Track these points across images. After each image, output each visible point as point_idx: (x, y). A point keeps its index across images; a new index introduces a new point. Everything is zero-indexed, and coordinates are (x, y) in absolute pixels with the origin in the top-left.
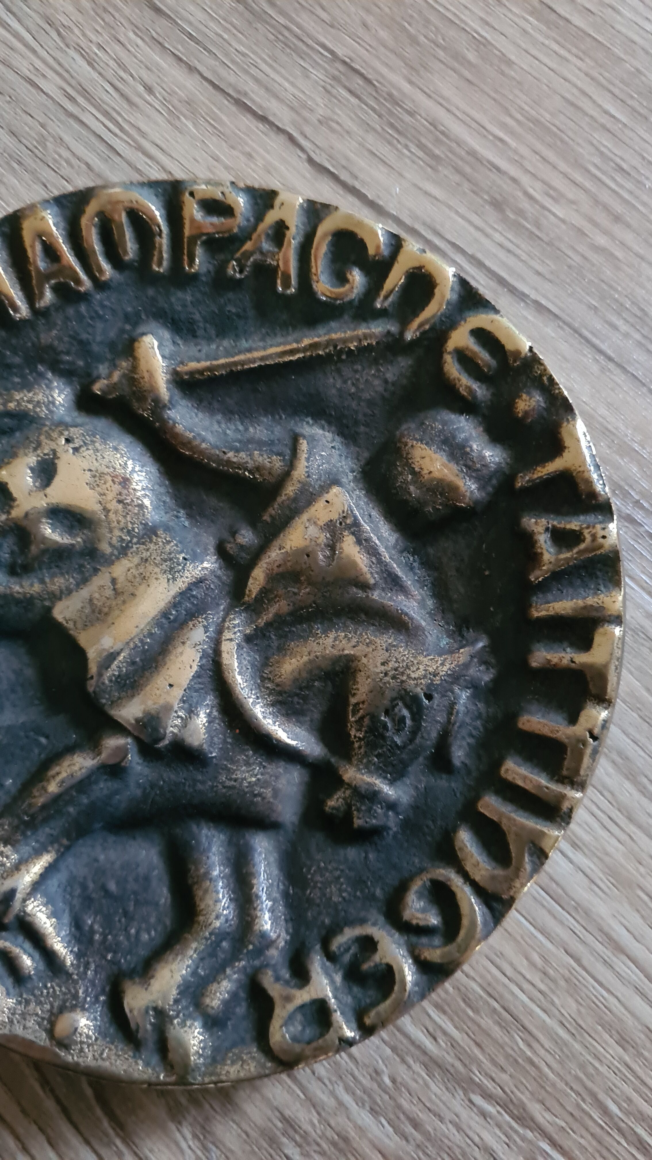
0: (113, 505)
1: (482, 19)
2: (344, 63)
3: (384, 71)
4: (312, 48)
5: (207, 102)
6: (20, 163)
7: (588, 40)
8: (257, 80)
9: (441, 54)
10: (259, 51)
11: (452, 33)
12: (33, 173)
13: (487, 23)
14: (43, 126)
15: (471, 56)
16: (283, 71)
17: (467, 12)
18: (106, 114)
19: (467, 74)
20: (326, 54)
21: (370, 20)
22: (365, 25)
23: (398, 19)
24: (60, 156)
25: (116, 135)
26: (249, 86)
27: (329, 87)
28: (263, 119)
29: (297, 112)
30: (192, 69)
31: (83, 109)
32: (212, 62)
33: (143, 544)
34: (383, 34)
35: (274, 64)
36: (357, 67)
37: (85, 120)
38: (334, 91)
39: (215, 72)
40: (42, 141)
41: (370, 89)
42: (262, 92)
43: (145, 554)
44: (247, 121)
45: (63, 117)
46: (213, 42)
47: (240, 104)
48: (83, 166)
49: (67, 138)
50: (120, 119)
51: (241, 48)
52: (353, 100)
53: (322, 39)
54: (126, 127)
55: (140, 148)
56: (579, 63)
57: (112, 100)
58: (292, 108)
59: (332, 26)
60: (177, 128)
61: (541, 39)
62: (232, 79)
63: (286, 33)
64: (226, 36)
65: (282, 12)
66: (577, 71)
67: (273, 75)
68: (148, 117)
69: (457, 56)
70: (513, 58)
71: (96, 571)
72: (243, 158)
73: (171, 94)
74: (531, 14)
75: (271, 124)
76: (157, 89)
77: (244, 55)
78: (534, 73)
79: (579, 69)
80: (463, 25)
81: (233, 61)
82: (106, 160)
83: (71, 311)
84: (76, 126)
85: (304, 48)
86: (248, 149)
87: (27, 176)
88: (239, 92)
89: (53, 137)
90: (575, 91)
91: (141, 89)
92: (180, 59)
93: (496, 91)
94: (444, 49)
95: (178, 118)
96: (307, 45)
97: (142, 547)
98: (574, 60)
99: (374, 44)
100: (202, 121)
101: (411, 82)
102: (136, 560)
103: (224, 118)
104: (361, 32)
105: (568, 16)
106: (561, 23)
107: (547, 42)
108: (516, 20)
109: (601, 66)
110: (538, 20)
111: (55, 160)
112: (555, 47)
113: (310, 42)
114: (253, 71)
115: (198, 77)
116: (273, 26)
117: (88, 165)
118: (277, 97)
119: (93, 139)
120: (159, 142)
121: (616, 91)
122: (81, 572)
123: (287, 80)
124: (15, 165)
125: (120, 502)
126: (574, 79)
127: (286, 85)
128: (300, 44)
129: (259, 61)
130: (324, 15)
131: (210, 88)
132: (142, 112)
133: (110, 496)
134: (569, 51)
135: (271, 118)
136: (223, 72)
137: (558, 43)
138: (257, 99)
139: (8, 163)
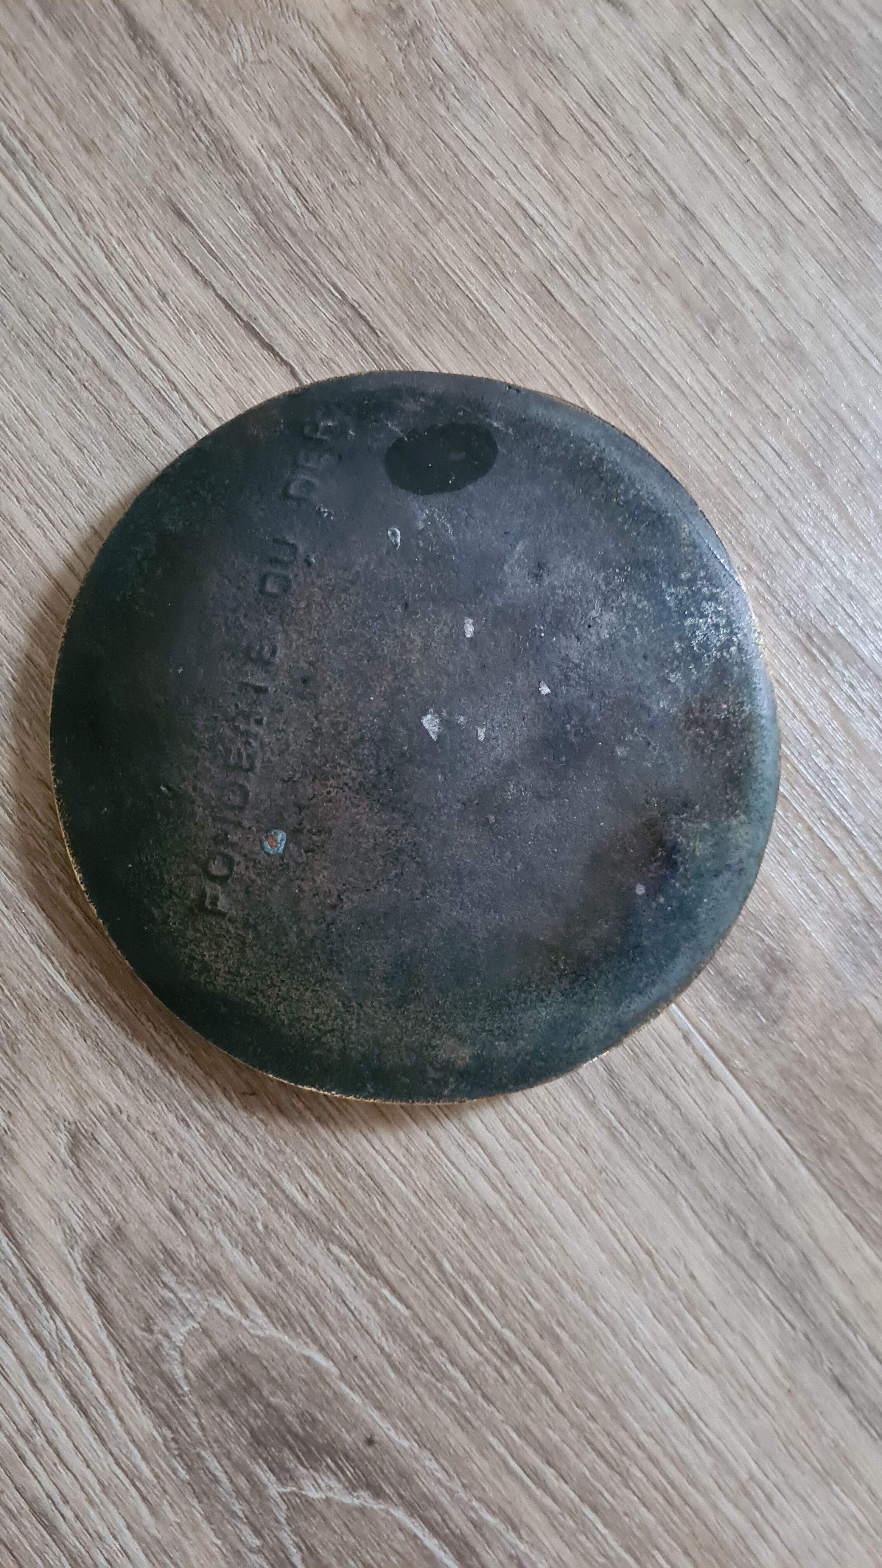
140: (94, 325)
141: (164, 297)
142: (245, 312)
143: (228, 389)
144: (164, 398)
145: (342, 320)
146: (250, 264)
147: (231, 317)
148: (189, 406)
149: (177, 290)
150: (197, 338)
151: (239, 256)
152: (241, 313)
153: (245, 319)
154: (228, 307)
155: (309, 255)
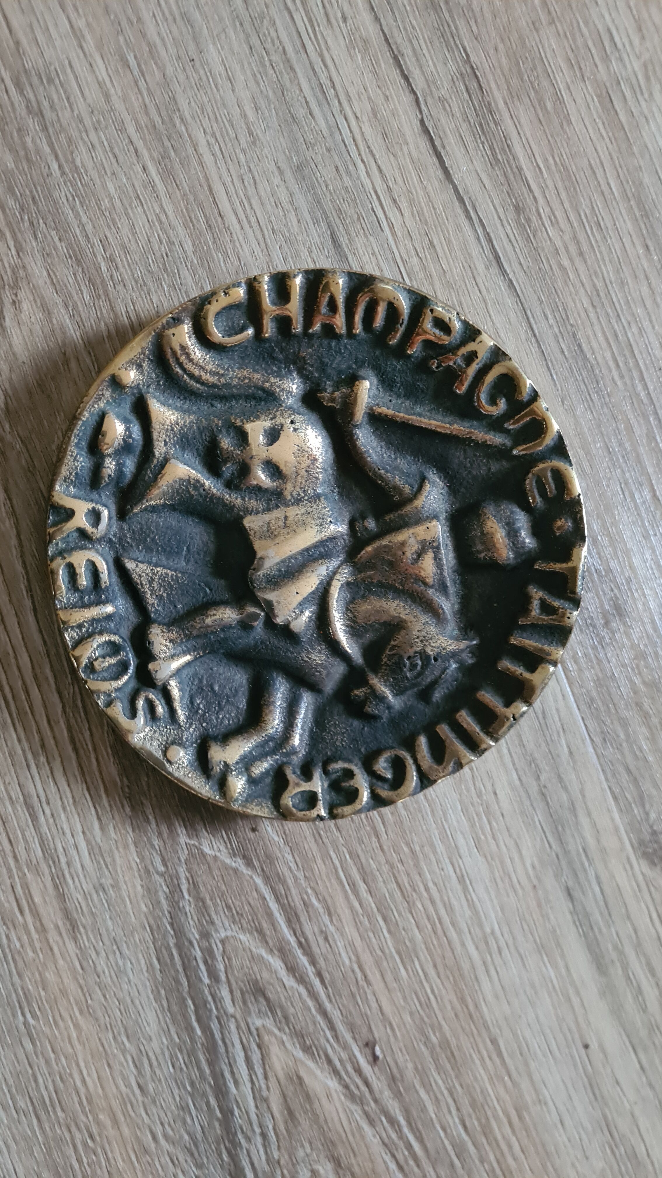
0: (303, 472)
1: (567, 84)
2: (472, 67)
3: (493, 86)
4: (457, 46)
5: (377, 46)
6: (241, 25)
7: (622, 132)
8: (414, 50)
9: (532, 94)
10: (424, 30)
11: (545, 83)
12: (248, 36)
13: (569, 88)
14: (267, 6)
15: (549, 105)
16: (432, 52)
17: (561, 74)
18: (310, 21)
19: (541, 115)
20: (464, 55)
21: (501, 46)
22: (496, 49)
23: (518, 56)
24: (269, 33)
25: (310, 38)
26: (408, 52)
27: (455, 79)
28: (406, 78)
29: (429, 86)
30: (377, 19)
31: (297, 9)
32: (392, 21)
33: (310, 502)
34: (504, 61)
35: (429, 45)
36: (479, 74)
37: (295, 17)
38: (457, 83)
39: (390, 29)
40: (262, 18)
41: (479, 93)
42: (414, 59)
43: (309, 509)
44: (395, 74)
45: (282, 7)
46: (399, 9)
47: (396, 58)
48: (281, 48)
49: (278, 23)
50: (317, 29)
51: (414, 22)
52: (466, 95)
53: (466, 44)
54: (319, 37)
55: (321, 55)
56: (609, 144)
57: (318, 13)
58: (427, 80)
59: (476, 39)
60: (350, 54)
61: (595, 116)
62: (399, 41)
63: (446, 28)
64: (408, 8)
65: (450, 11)
66: (605, 149)
67: (425, 51)
68: (336, 37)
69: (541, 102)
70: (573, 120)
71: (277, 507)
72: (382, 97)
73: (358, 29)
74: (598, 96)
75: (409, 84)
76: (350, 21)
77: (413, 28)
78: (580, 137)
79: (607, 148)
80: (554, 82)
81: (405, 28)
82: (297, 52)
83: (325, 342)
84: (288, 18)
85: (452, 43)
86: (388, 93)
87: (242, 36)
88: (399, 51)
89: (270, 17)
90: (598, 161)
91: (339, 15)
92: (373, 9)
93: (552, 136)
94: (536, 92)
95: (354, 49)
96: (455, 43)
97: (309, 504)
98: (607, 140)
99: (496, 65)
100: (368, 58)
101: (506, 103)
102: (303, 511)
103: (383, 65)
104: (492, 52)
105: (618, 110)
106: (612, 112)
107: (597, 120)
108: (587, 96)
109: (620, 153)
110: (599, 102)
111: (264, 34)
112: (601, 125)
113: (458, 42)
114: (415, 42)
115: (379, 27)
116: (440, 18)
117: (284, 48)
118: (421, 67)
119: (295, 33)
120: (335, 58)
121: (621, 175)
122: (268, 504)
123: (433, 61)
124: (238, 24)
125: (307, 471)
126: (601, 153)
127: (430, 63)
128: (451, 39)
129: (421, 37)
130: (474, 28)
131: (383, 38)
132: (333, 31)
133: (304, 465)
134: (607, 133)
135: (411, 80)
136: (395, 31)
137: (604, 123)
138: (408, 63)
139: (234, 21)
140: (291, 24)
141: (345, 19)
142: (397, 48)
143: (369, 98)
144: (324, 92)
145: (461, 75)
146: (410, 15)
147: (386, 48)
148: (339, 102)
149: (355, 17)
150: (359, 56)
151: (405, 6)
152: (394, 48)
153: (396, 52)
154: (387, 40)
155: (454, 21)
